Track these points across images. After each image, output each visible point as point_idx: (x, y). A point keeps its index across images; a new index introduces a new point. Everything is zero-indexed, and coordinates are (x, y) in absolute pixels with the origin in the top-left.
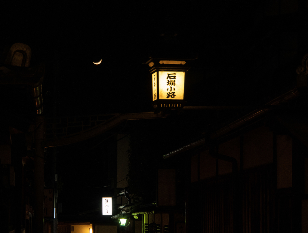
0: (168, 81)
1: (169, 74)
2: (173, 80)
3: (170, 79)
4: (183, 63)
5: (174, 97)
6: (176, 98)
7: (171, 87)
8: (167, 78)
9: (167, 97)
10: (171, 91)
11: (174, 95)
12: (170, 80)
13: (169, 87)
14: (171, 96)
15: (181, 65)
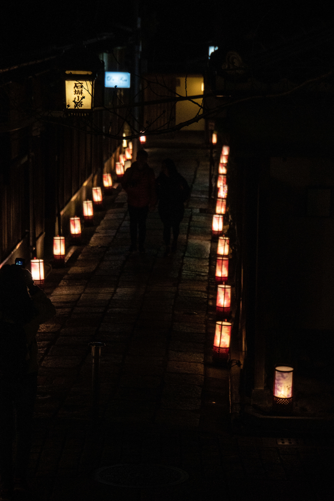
0: (75, 90)
1: (76, 84)
2: (80, 89)
3: (77, 88)
4: (90, 73)
5: (81, 106)
6: (83, 107)
7: (78, 97)
8: (74, 88)
9: (75, 107)
10: (78, 100)
11: (82, 105)
12: (77, 90)
13: (76, 96)
14: (79, 105)
15: (88, 75)
